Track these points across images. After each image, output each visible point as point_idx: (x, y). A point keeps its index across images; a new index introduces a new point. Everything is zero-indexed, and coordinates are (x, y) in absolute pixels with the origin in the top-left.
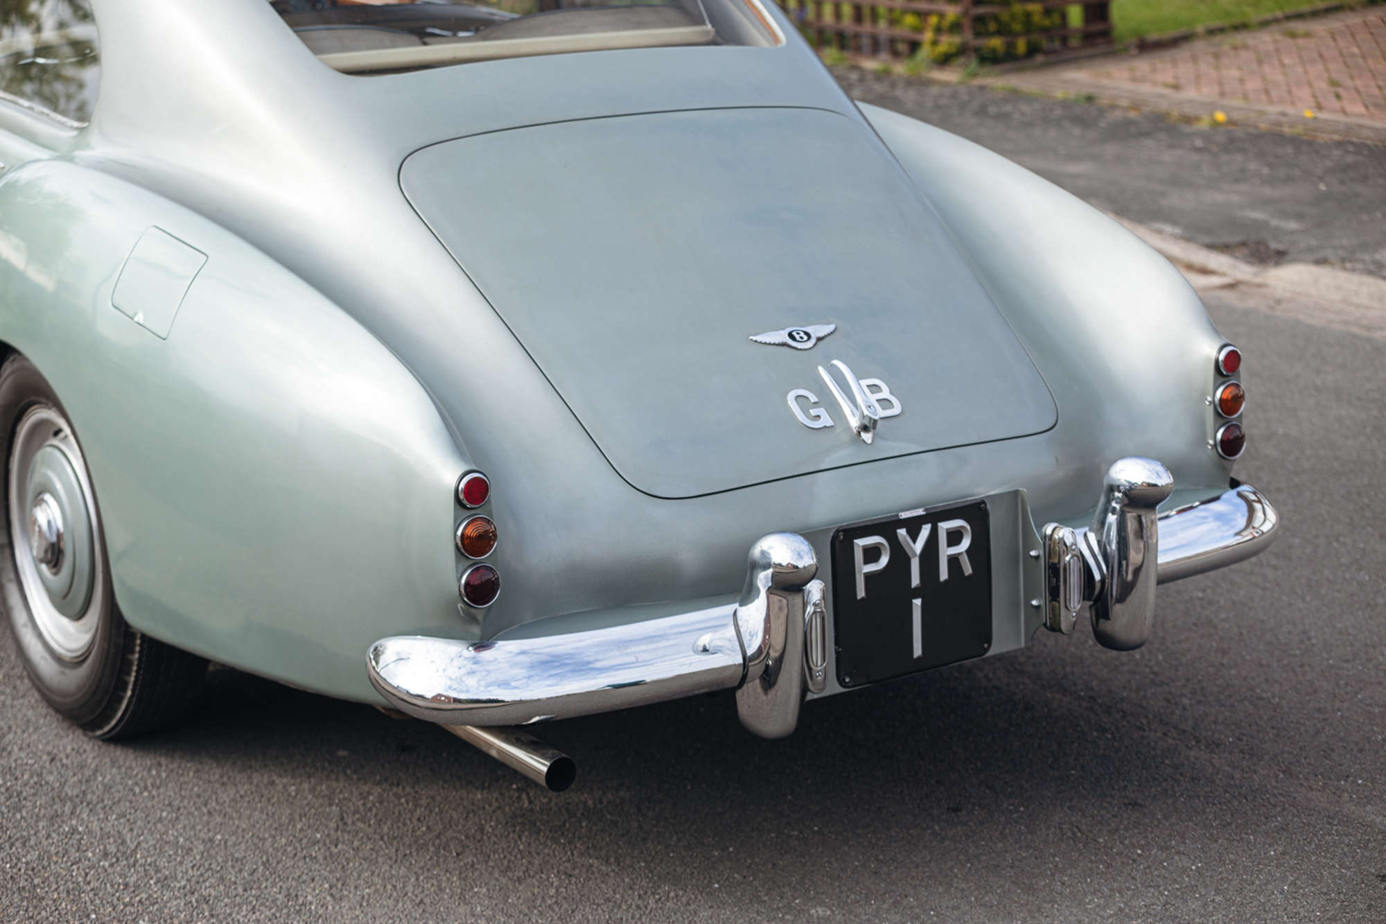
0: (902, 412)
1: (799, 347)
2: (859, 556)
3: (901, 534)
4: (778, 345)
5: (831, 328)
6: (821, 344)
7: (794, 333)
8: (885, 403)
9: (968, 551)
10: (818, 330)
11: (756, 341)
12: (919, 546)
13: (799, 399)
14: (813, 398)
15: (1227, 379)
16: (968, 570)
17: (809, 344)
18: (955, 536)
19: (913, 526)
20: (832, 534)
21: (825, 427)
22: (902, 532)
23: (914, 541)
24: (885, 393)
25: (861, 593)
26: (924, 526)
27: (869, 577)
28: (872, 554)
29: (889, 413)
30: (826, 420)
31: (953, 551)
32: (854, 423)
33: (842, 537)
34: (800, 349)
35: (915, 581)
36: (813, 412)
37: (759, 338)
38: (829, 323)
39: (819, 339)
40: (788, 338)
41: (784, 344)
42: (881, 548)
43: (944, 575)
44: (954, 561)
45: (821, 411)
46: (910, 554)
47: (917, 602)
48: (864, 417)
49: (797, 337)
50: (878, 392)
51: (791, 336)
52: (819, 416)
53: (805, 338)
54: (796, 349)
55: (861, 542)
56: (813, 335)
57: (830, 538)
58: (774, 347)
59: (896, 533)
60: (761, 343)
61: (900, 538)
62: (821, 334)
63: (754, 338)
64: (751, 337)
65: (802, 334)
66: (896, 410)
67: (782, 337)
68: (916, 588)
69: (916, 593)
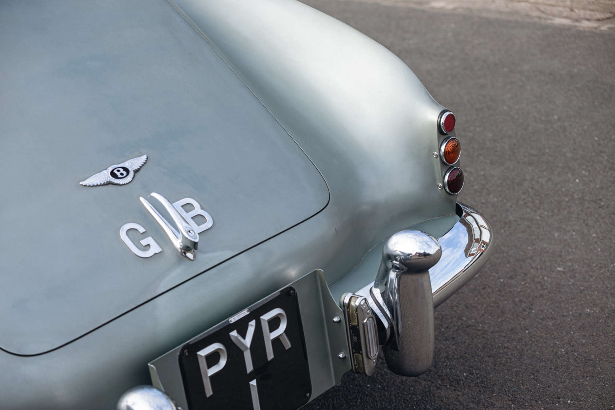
0: (214, 224)
1: (121, 184)
2: (203, 364)
3: (233, 336)
4: (104, 185)
5: (144, 158)
6: (139, 175)
7: (115, 171)
8: (199, 219)
9: (286, 331)
10: (133, 164)
11: (85, 186)
12: (248, 341)
13: (130, 233)
14: (141, 230)
15: (446, 136)
16: (288, 344)
17: (129, 178)
18: (274, 324)
19: (242, 327)
20: (178, 354)
21: (156, 254)
22: (234, 334)
23: (244, 338)
24: (198, 210)
25: (209, 392)
26: (250, 323)
27: (213, 378)
28: (213, 359)
29: (204, 227)
30: (155, 249)
31: (274, 335)
32: (178, 244)
33: (187, 354)
34: (123, 185)
35: (250, 368)
36: (144, 242)
37: (87, 182)
38: (142, 155)
39: (136, 172)
40: (111, 177)
41: (109, 183)
42: (219, 351)
43: (270, 356)
44: (276, 342)
45: (149, 240)
46: (242, 349)
47: (254, 383)
48: (184, 238)
49: (118, 174)
50: (191, 210)
51: (113, 174)
52: (149, 245)
53: (125, 173)
54: (119, 185)
55: (204, 353)
56: (130, 169)
57: (178, 357)
58: (101, 187)
59: (229, 336)
60: (90, 186)
61: (233, 339)
62: (136, 167)
63: (83, 183)
64: (81, 183)
65: (122, 170)
66: (209, 224)
67: (105, 176)
68: (251, 373)
69: (251, 377)
